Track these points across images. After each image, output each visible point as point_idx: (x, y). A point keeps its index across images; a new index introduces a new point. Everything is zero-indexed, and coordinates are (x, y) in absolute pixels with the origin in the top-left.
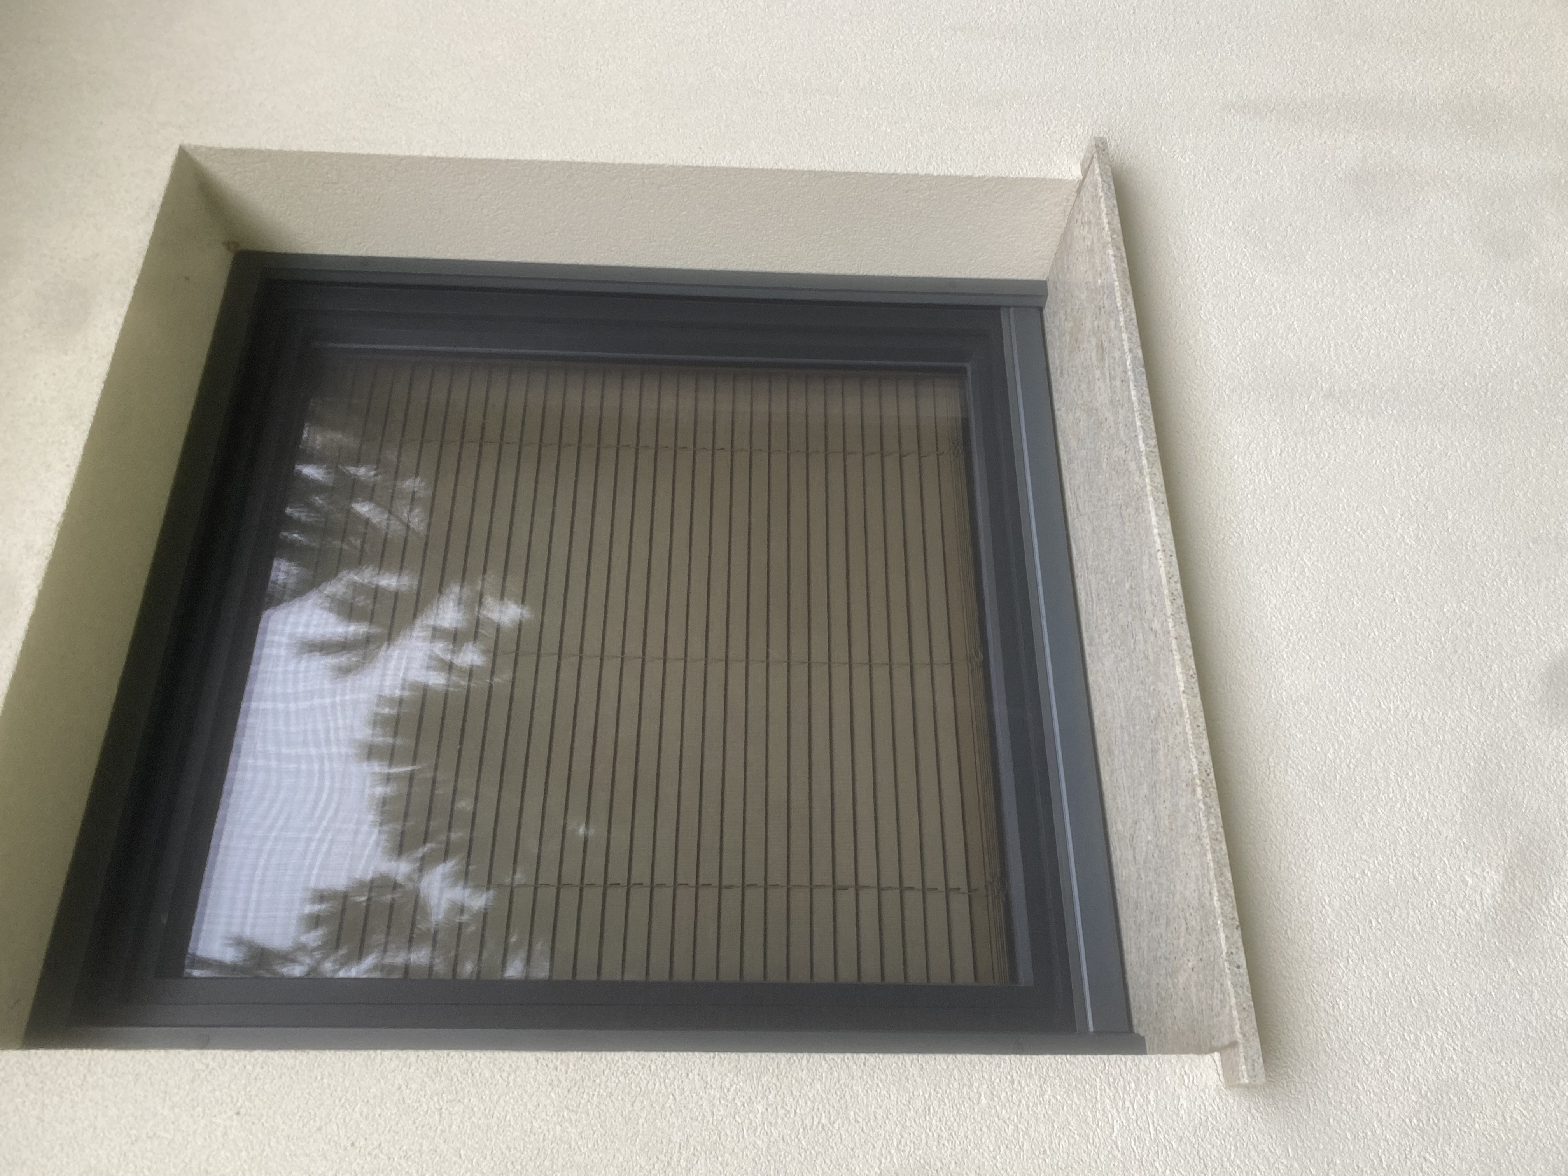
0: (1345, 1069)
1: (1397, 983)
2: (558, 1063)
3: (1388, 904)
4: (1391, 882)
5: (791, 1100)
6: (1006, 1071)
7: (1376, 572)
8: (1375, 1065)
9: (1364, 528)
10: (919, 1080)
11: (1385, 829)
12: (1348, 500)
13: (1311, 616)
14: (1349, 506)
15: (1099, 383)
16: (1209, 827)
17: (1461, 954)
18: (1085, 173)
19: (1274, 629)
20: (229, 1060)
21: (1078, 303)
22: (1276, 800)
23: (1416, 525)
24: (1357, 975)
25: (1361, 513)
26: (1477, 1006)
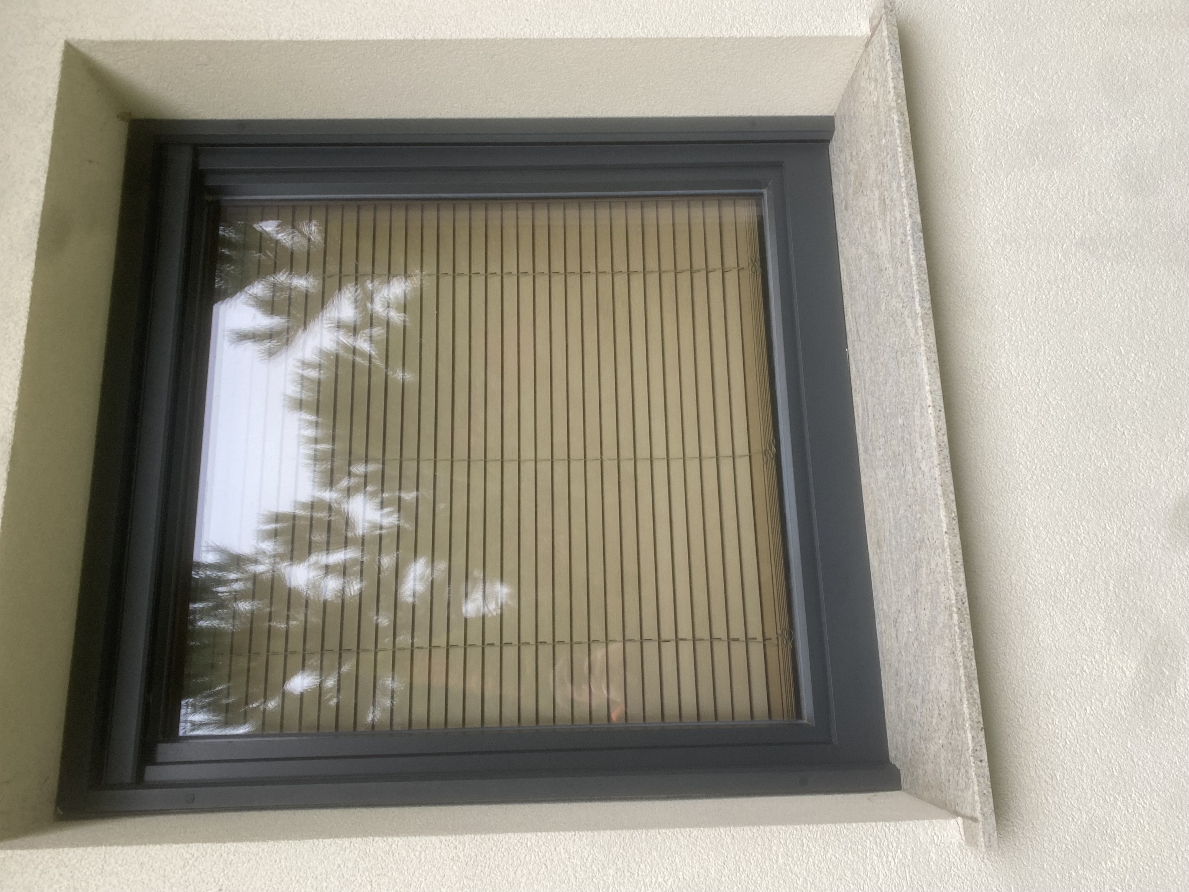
0: (1057, 825)
1: (1103, 758)
2: (457, 844)
3: (1100, 695)
4: (1104, 675)
5: (634, 864)
6: (797, 837)
7: (1110, 408)
8: (1081, 822)
9: (1103, 368)
10: (731, 846)
11: (1102, 632)
12: (1091, 343)
13: (1053, 451)
14: (1091, 348)
15: (880, 234)
16: (962, 648)
17: (1155, 732)
18: (873, 30)
19: (1021, 464)
20: (209, 850)
21: (863, 151)
22: (1016, 612)
23: (1147, 363)
24: (1072, 752)
25: (1101, 354)
26: (1164, 773)
